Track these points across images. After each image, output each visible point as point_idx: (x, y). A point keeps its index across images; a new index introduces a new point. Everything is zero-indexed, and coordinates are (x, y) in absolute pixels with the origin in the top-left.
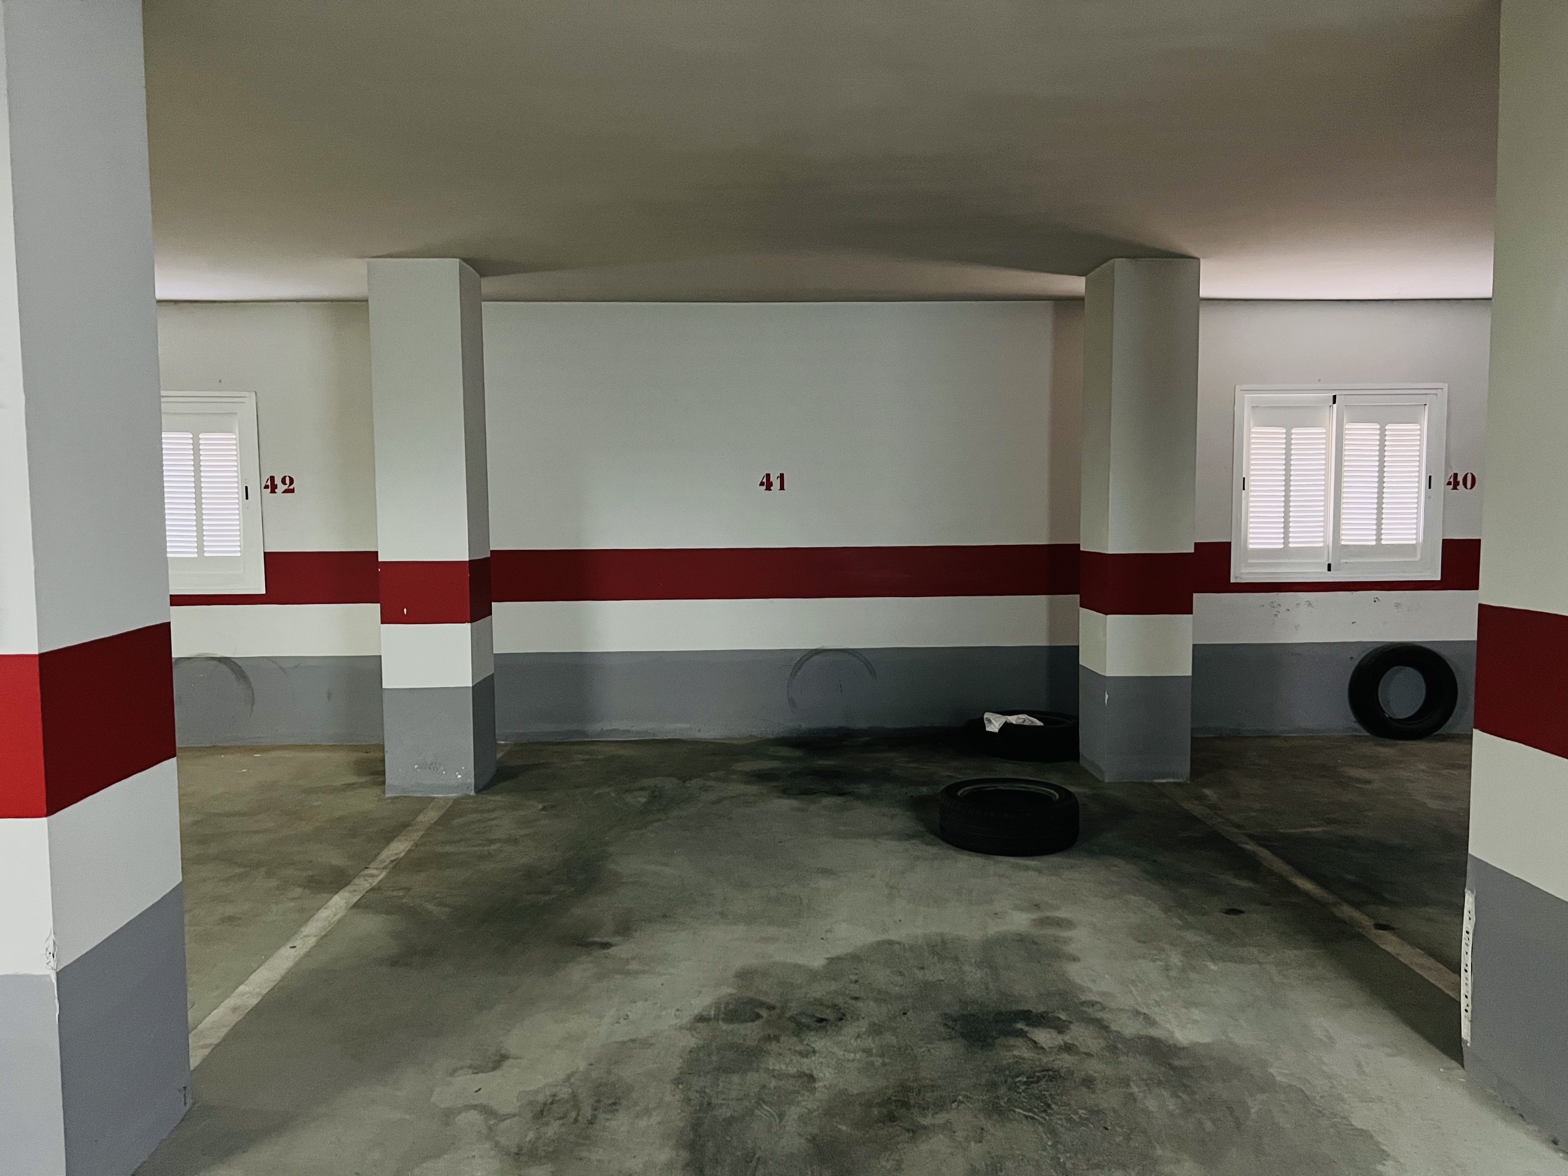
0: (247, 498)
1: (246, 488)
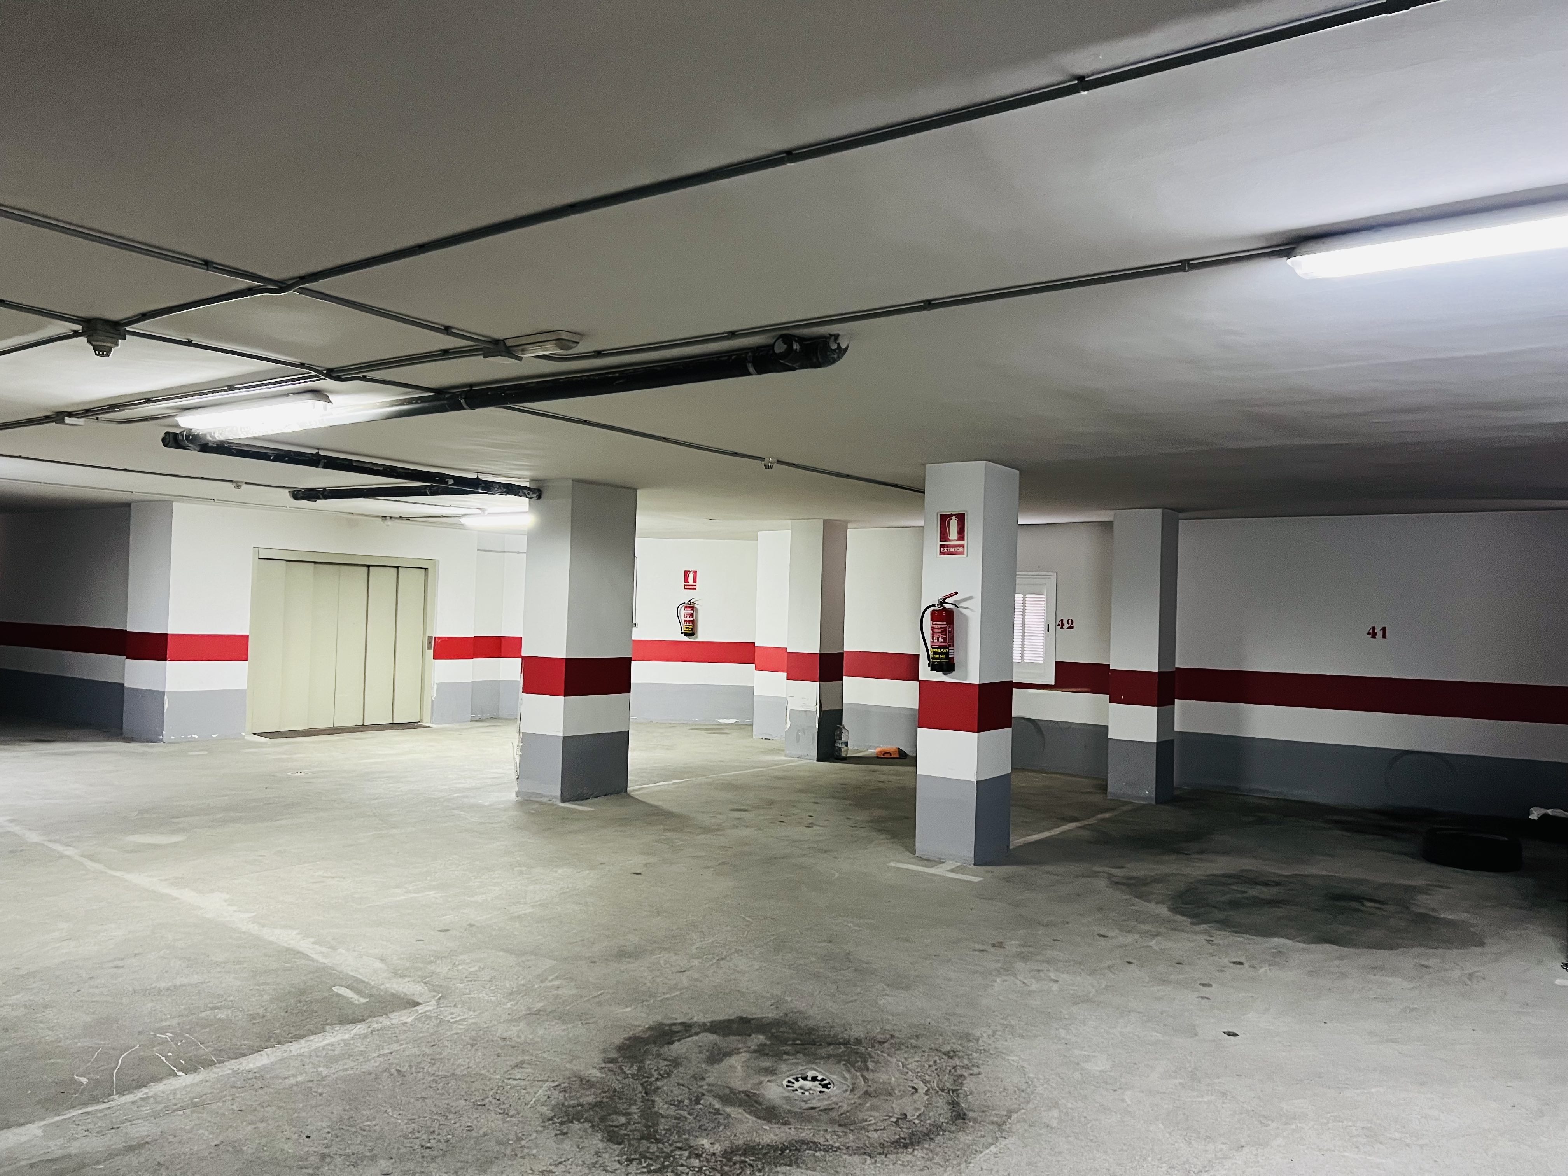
0: (1048, 631)
1: (1048, 625)
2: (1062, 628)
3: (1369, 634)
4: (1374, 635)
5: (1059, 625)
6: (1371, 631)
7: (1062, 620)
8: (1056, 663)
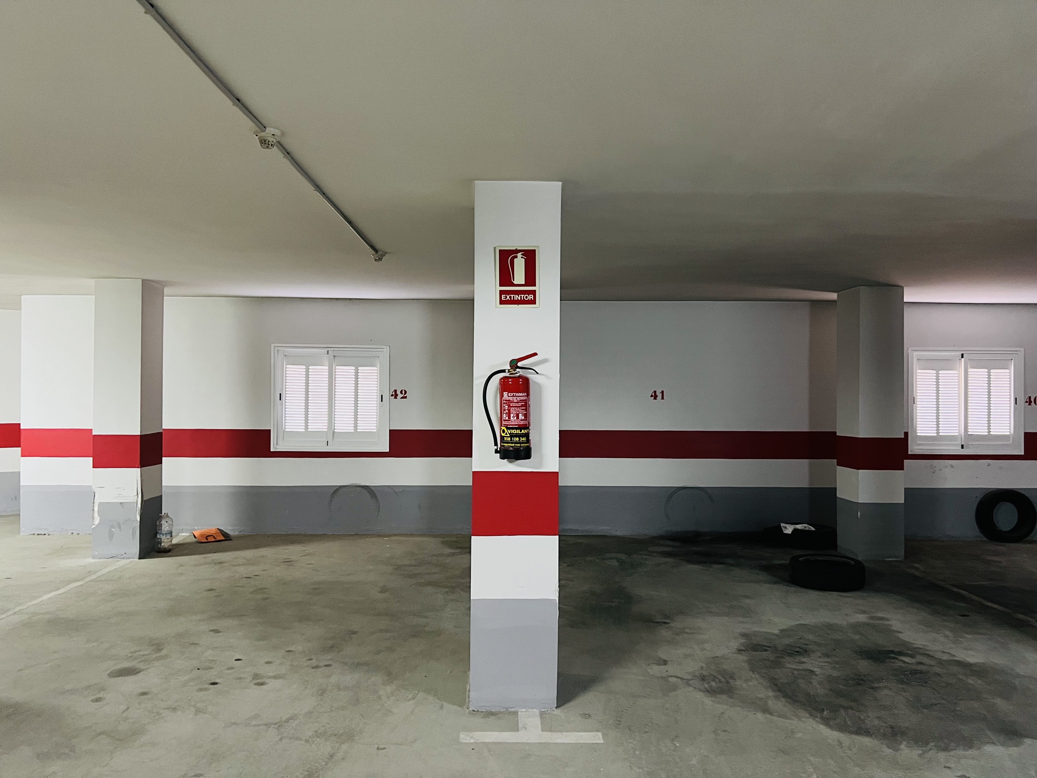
0: (382, 401)
1: (382, 395)
2: (395, 398)
3: (652, 396)
4: (655, 397)
5: (392, 395)
6: (653, 394)
7: (395, 391)
8: (390, 430)
